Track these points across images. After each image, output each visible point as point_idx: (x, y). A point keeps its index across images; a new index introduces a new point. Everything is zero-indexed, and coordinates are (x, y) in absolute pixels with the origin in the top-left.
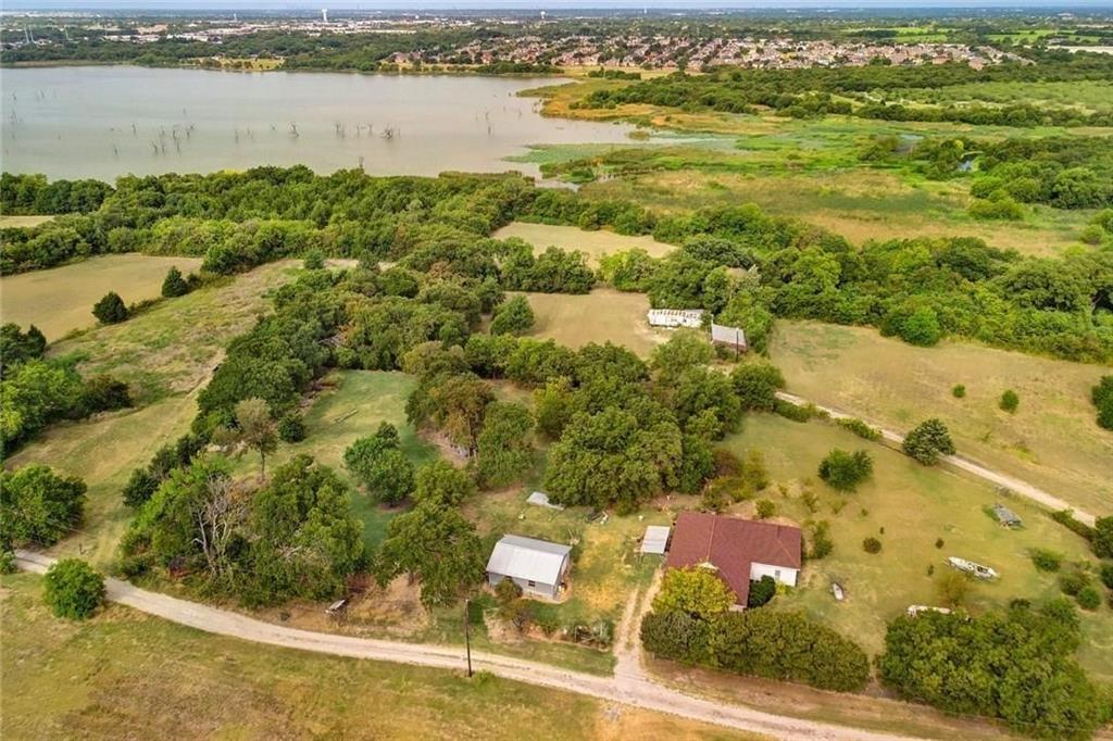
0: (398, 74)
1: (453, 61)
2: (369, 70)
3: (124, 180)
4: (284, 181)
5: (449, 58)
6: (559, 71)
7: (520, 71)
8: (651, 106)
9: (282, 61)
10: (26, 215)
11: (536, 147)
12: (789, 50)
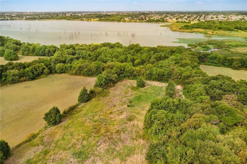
0: (126, 22)
1: (139, 19)
2: (119, 21)
3: (62, 45)
4: (113, 47)
5: (138, 18)
6: (167, 21)
7: (157, 21)
8: (202, 29)
9: (98, 19)
10: (32, 56)
11: (179, 39)
12: (225, 17)
